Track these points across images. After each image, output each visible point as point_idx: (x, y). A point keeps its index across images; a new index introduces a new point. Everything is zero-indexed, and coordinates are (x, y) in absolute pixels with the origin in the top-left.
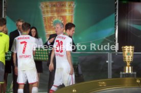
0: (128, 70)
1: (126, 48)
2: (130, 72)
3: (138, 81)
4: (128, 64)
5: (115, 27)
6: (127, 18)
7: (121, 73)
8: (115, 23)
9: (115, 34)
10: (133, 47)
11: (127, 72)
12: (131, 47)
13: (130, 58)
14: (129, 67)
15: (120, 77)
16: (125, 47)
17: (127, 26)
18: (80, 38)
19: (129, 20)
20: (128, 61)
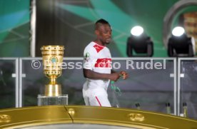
1: (50, 49)
2: (57, 95)
3: (72, 112)
4: (53, 80)
5: (31, 9)
7: (40, 97)
9: (30, 23)
10: (62, 48)
12: (58, 47)
13: (57, 69)
14: (54, 85)
16: (47, 48)
20: (53, 75)
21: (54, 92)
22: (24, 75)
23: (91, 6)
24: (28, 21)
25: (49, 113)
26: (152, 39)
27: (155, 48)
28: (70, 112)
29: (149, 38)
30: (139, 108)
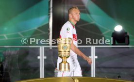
3: (77, 81)
5: (49, 15)
6: (64, 4)
7: (56, 71)
8: (49, 9)
9: (48, 24)
11: (63, 70)
12: (67, 39)
13: (67, 53)
14: (65, 64)
15: (54, 76)
18: (6, 29)
19: (66, 5)
20: (64, 57)
21: (65, 68)
22: (45, 58)
23: (89, 13)
24: (47, 22)
26: (128, 34)
27: (130, 40)
28: (75, 81)
29: (126, 33)
30: (120, 78)
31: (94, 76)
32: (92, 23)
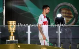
0: (12, 38)
1: (11, 22)
2: (13, 40)
3: (19, 46)
4: (12, 34)
5: (3, 7)
7: (7, 40)
8: (3, 4)
9: (3, 12)
10: (16, 22)
11: (11, 40)
12: (14, 21)
13: (14, 30)
14: (12, 36)
15: (6, 44)
16: (9, 22)
17: (12, 6)
19: (13, 2)
20: (12, 32)
21: (12, 39)
22: (1, 32)
23: (26, 6)
25: (11, 47)
26: (49, 18)
28: (18, 46)
31: (30, 43)
32: (28, 12)
